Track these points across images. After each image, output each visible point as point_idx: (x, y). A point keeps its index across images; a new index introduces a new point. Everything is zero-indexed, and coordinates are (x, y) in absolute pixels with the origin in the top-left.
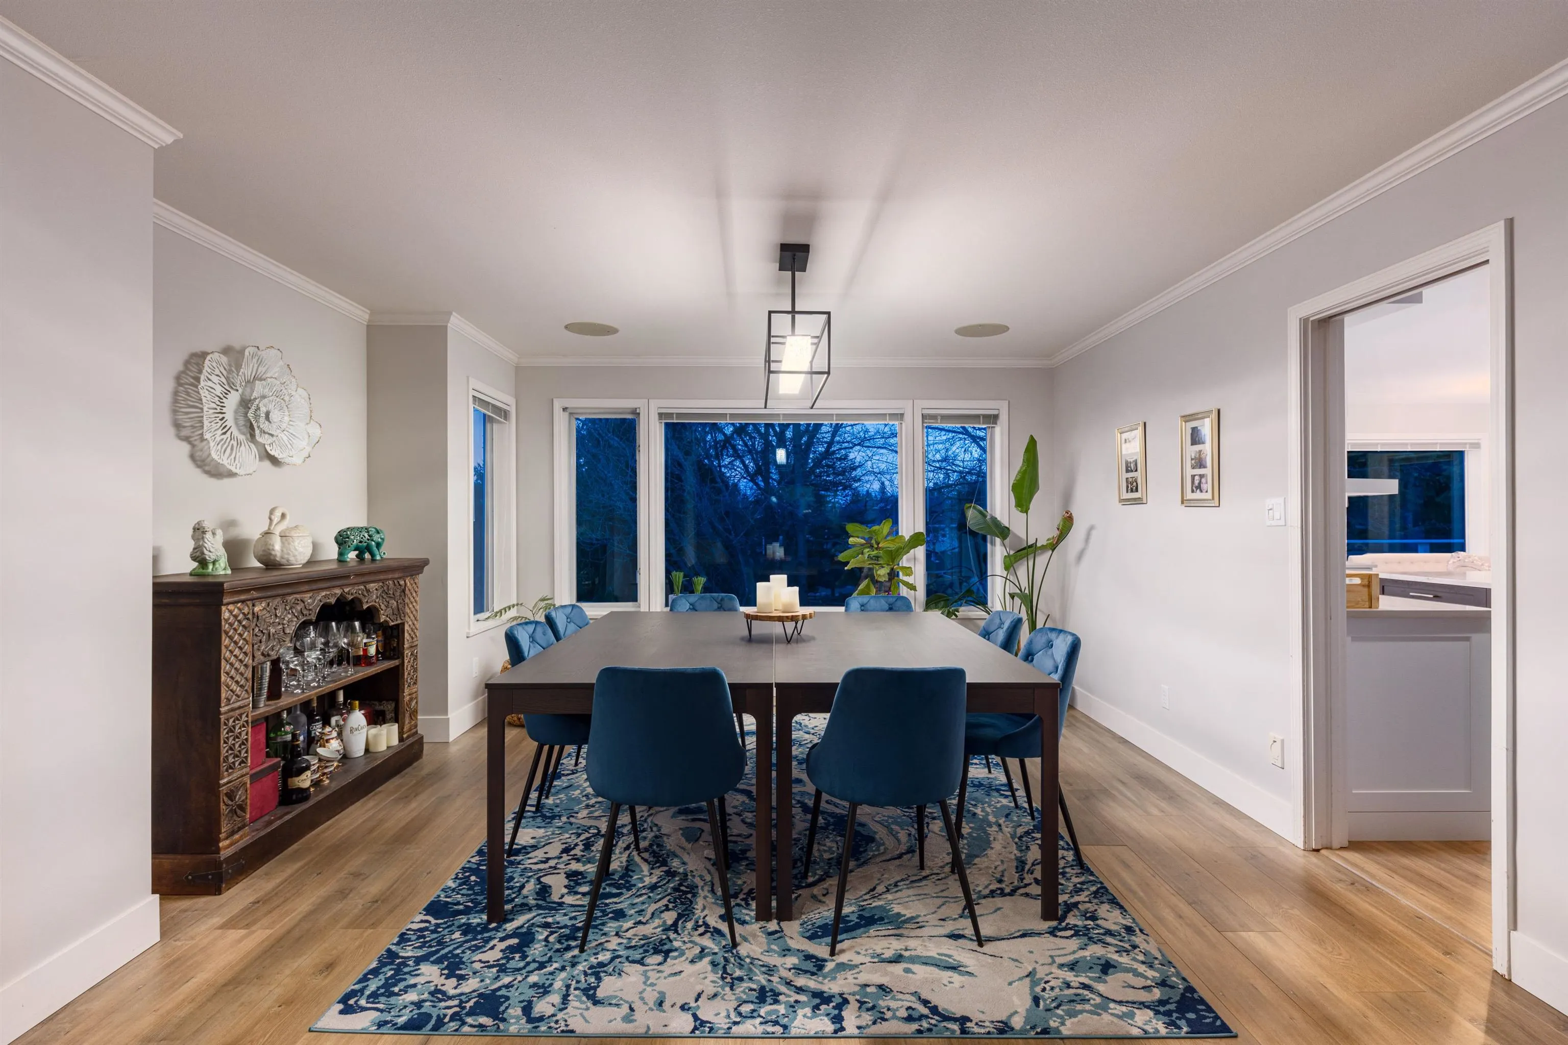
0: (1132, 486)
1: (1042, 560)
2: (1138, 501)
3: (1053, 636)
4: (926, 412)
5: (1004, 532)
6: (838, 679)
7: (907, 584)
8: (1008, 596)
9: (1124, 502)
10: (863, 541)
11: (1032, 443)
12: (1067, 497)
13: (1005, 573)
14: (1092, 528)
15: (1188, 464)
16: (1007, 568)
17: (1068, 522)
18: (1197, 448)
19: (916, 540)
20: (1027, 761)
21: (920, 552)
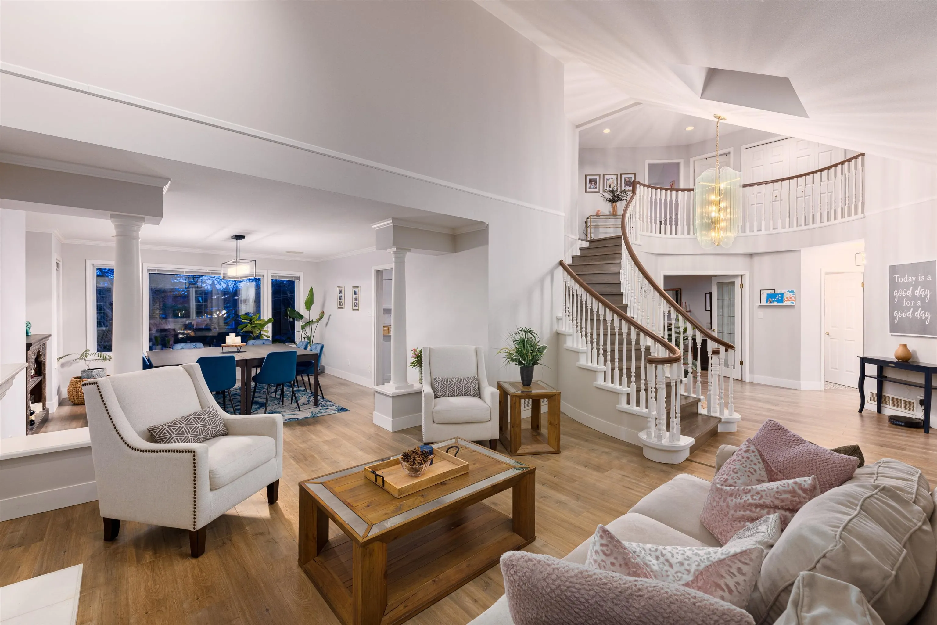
0: (341, 304)
1: (314, 326)
2: (342, 308)
3: (317, 345)
4: (272, 274)
5: (302, 317)
6: (265, 356)
7: (266, 336)
8: (303, 338)
9: (339, 308)
10: (248, 321)
11: (312, 289)
12: (323, 305)
13: (302, 331)
14: (330, 315)
15: (354, 299)
16: (302, 329)
17: (322, 315)
18: (356, 295)
19: (269, 321)
20: (310, 377)
21: (270, 325)
